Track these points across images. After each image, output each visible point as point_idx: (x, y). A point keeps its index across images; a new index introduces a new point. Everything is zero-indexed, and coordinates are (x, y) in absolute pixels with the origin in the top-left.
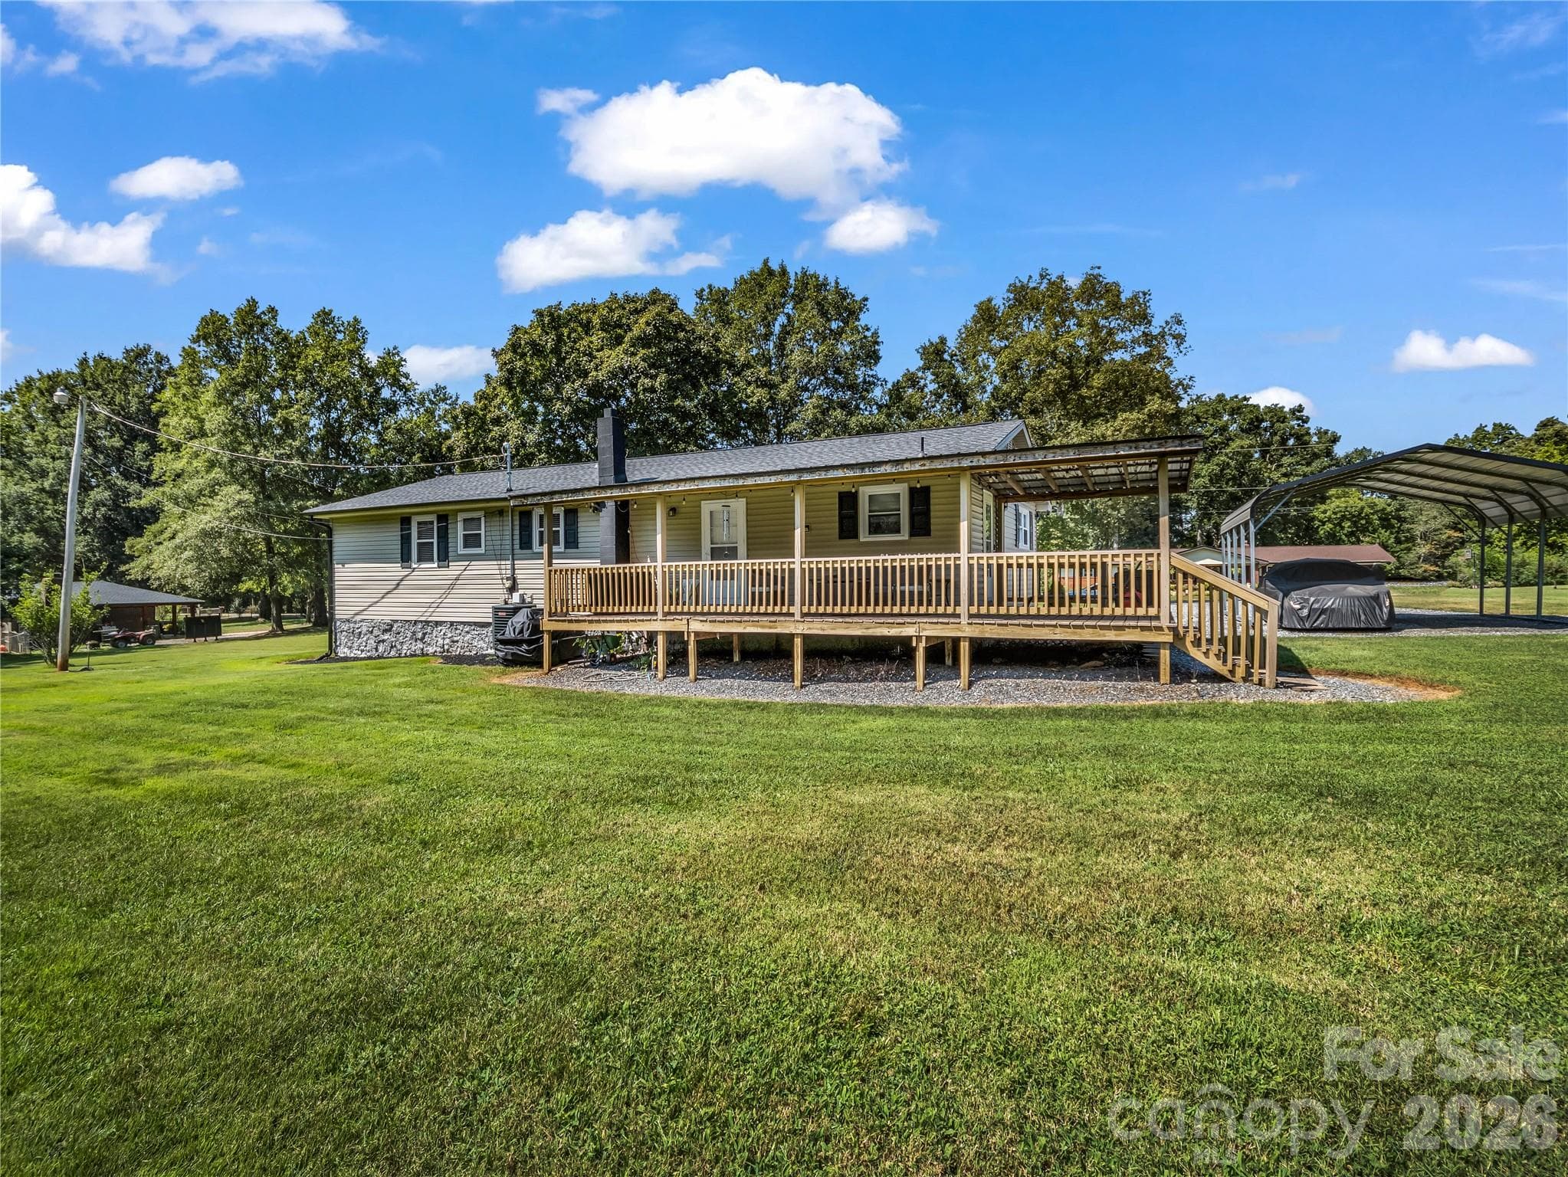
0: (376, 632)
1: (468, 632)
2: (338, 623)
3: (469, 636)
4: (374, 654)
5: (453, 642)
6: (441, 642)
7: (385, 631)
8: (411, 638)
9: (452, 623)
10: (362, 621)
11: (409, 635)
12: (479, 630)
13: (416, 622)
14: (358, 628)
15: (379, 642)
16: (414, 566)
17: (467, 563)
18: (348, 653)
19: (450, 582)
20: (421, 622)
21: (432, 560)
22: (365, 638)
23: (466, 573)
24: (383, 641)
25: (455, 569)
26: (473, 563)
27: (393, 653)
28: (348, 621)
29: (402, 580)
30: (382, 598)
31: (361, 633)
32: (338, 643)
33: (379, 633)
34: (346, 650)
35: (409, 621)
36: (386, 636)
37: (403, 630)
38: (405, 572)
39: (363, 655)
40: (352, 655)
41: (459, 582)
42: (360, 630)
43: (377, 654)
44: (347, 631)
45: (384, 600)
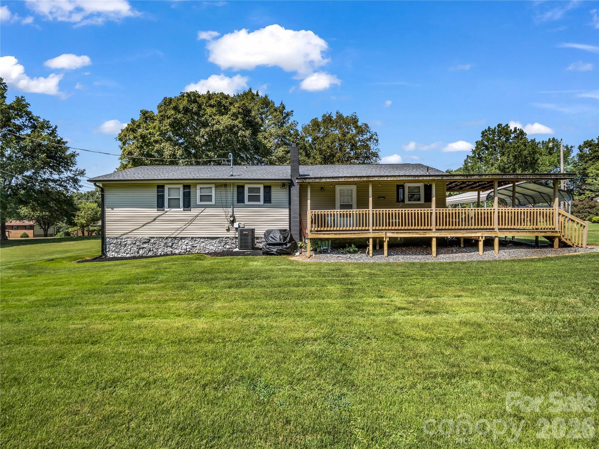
0: (138, 243)
1: (202, 242)
2: (108, 240)
3: (203, 244)
4: (137, 255)
5: (193, 247)
6: (184, 247)
7: (145, 243)
8: (164, 246)
9: (192, 238)
10: (128, 238)
11: (162, 244)
12: (211, 241)
13: (167, 238)
14: (124, 242)
15: (140, 249)
16: (166, 210)
17: (204, 209)
18: (116, 255)
19: (192, 218)
20: (171, 238)
21: (179, 207)
22: (129, 247)
23: (202, 213)
24: (143, 248)
25: (194, 212)
26: (207, 209)
27: (150, 254)
28: (117, 238)
29: (158, 217)
30: (143, 226)
31: (126, 244)
32: (107, 250)
33: (140, 244)
34: (113, 253)
35: (162, 237)
36: (145, 246)
37: (158, 242)
38: (160, 213)
39: (128, 256)
40: (119, 256)
41: (198, 218)
42: (126, 243)
43: (138, 255)
44: (115, 244)
45: (144, 227)
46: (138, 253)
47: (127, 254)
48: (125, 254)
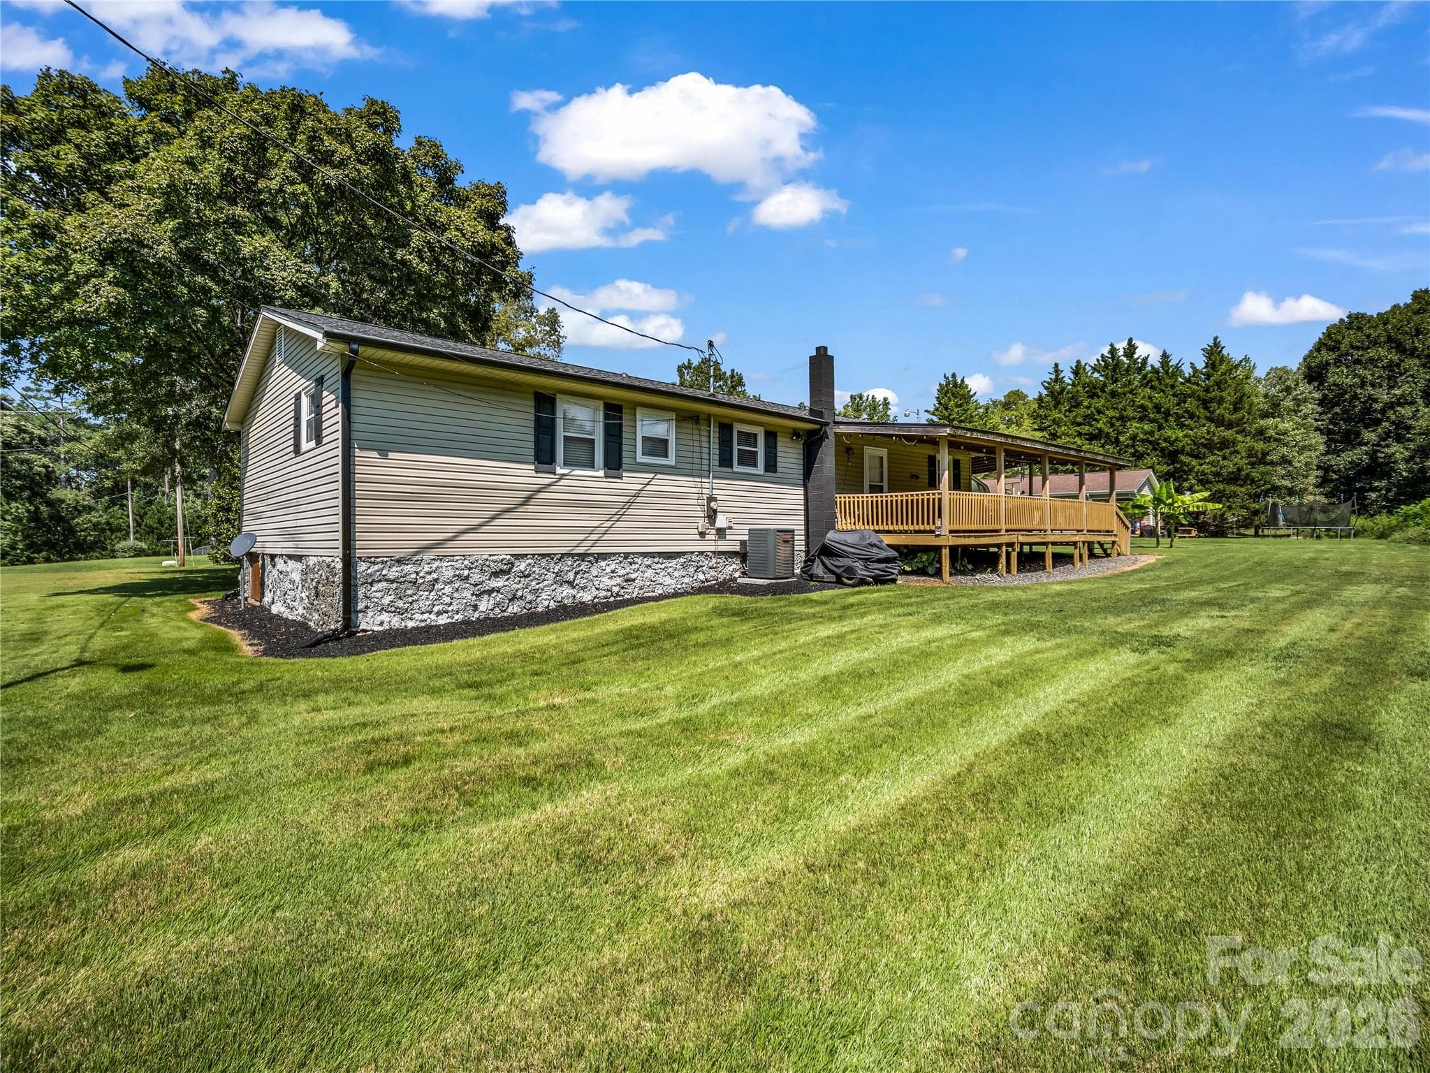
0: (476, 577)
1: (648, 566)
2: (362, 567)
3: (650, 571)
4: (472, 615)
5: (628, 580)
6: (605, 581)
8: (555, 582)
9: (626, 555)
10: (443, 557)
11: (550, 576)
12: (665, 563)
13: (562, 556)
14: (430, 573)
15: (483, 593)
16: (559, 471)
17: (651, 476)
18: (396, 622)
19: (626, 499)
20: (572, 555)
21: (591, 465)
22: (448, 590)
23: (648, 488)
24: (489, 592)
25: (631, 481)
26: (659, 476)
27: (514, 609)
28: (399, 561)
29: (539, 491)
30: (493, 518)
31: (436, 580)
32: (361, 606)
33: (484, 578)
34: (385, 617)
35: (548, 555)
36: (499, 583)
37: (536, 569)
38: (544, 479)
39: (443, 620)
40: (410, 624)
41: (639, 499)
42: (435, 576)
43: (476, 615)
44: (392, 581)
45: (497, 522)
46: (475, 607)
47: (439, 613)
48: (433, 617)
